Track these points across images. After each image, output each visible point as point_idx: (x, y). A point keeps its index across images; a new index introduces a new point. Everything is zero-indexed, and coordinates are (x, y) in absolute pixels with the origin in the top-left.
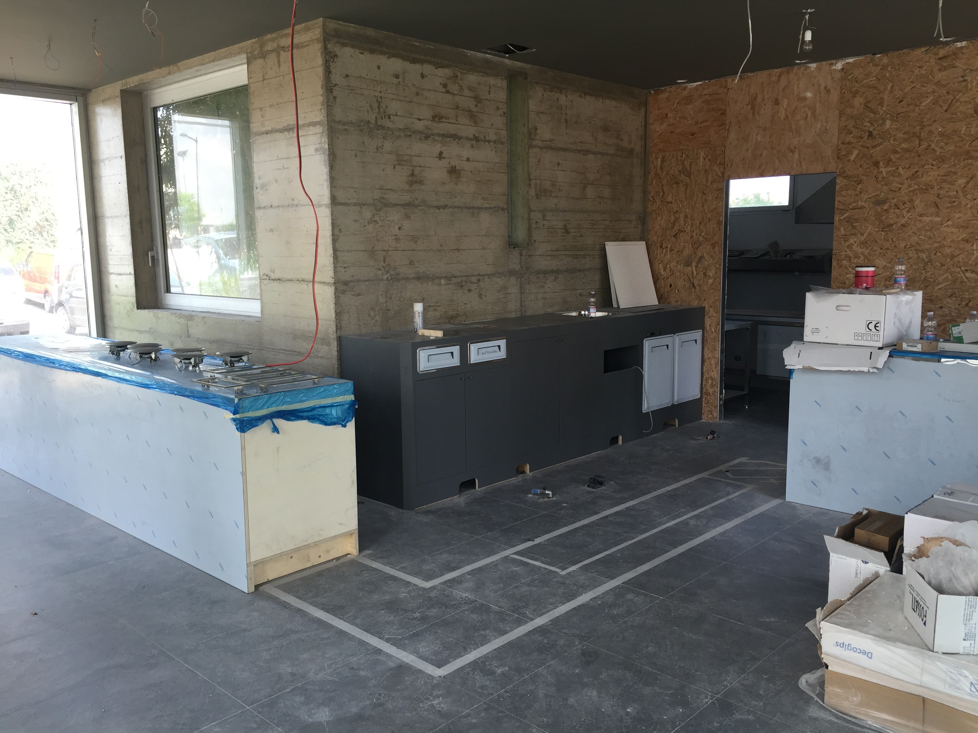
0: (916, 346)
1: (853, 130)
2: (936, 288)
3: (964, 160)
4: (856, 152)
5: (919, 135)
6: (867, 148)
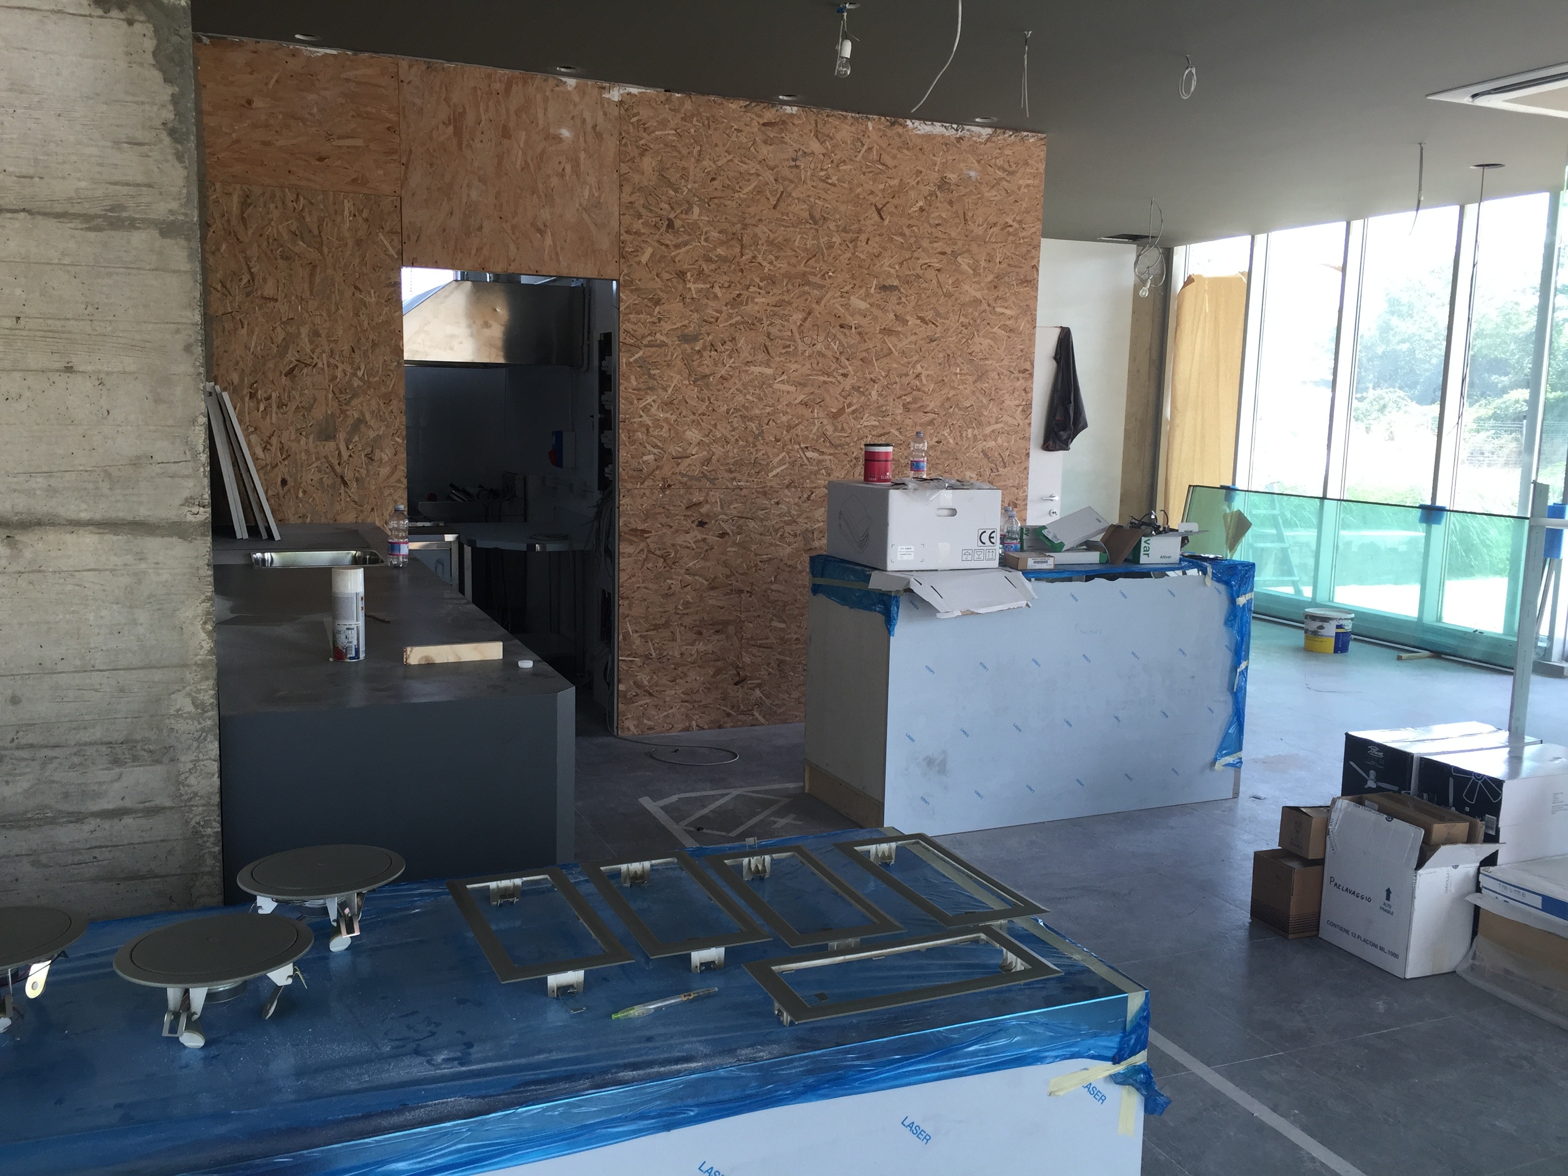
3: (799, 286)
5: (740, 238)
6: (667, 246)
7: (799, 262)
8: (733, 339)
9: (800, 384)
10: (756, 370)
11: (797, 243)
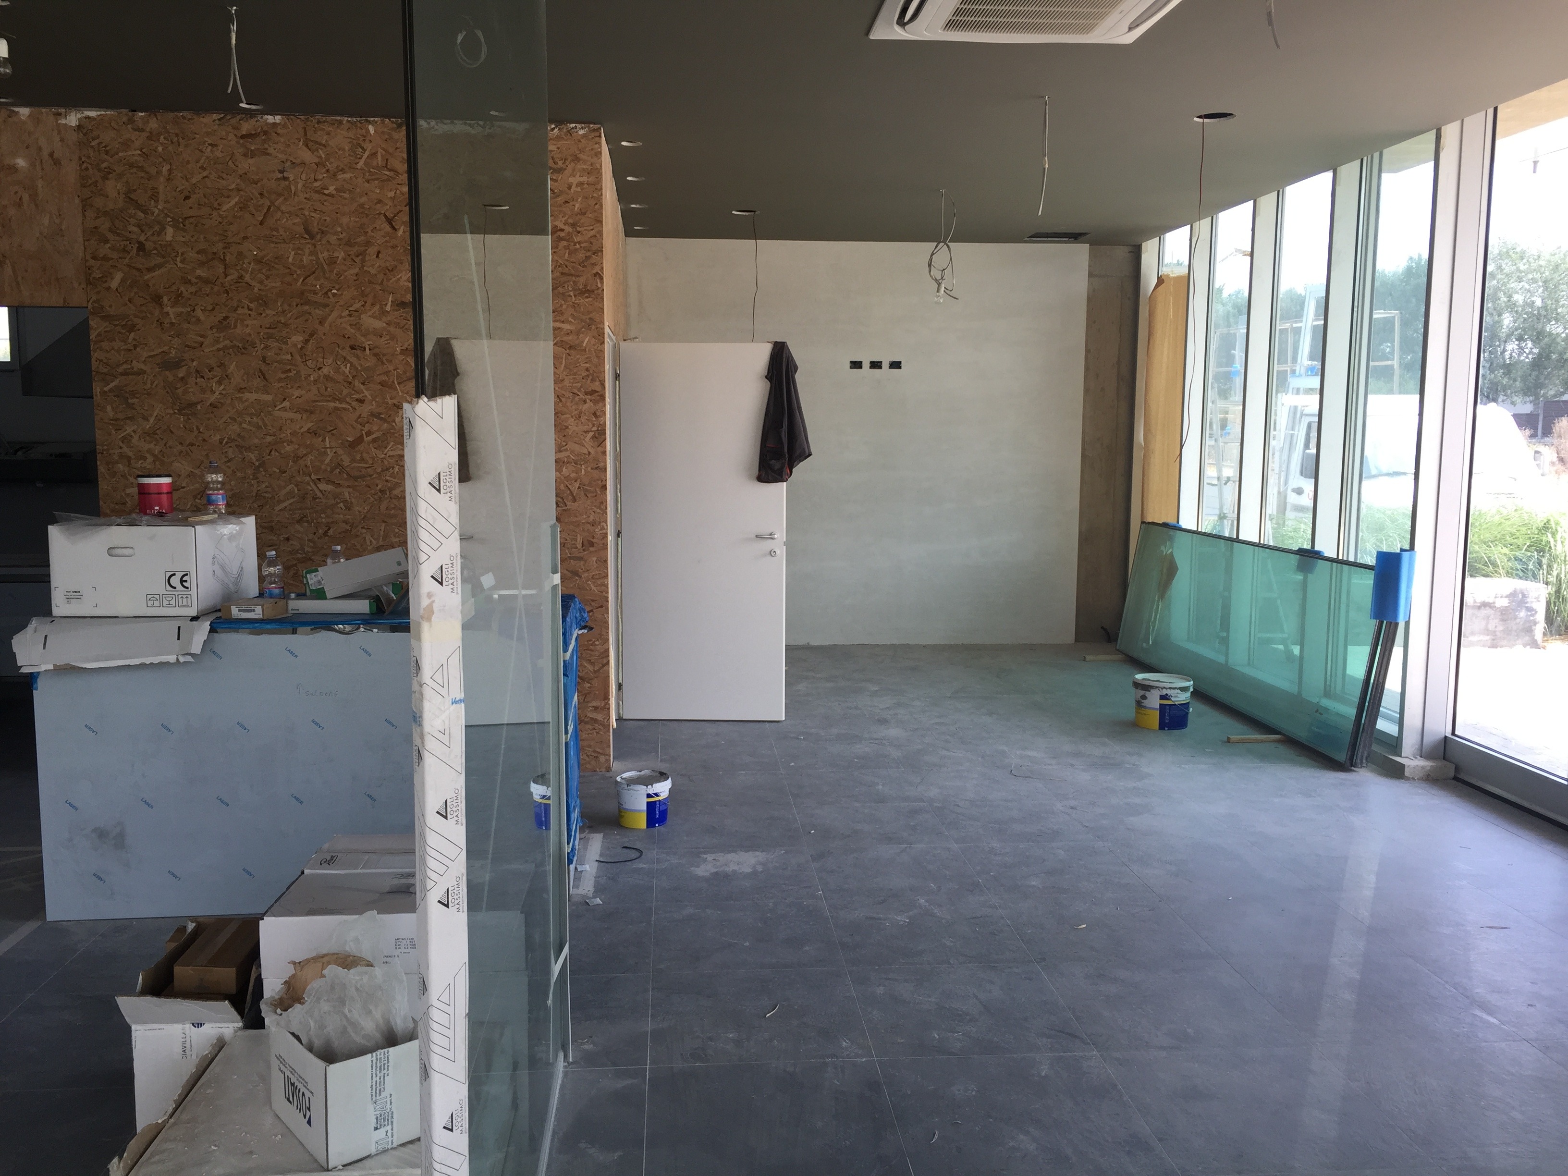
0: (254, 611)
1: (110, 236)
2: (277, 508)
3: (297, 306)
4: (118, 276)
5: (222, 258)
6: (139, 270)
7: (296, 280)
8: (222, 365)
9: (306, 411)
10: (252, 397)
11: (290, 260)
